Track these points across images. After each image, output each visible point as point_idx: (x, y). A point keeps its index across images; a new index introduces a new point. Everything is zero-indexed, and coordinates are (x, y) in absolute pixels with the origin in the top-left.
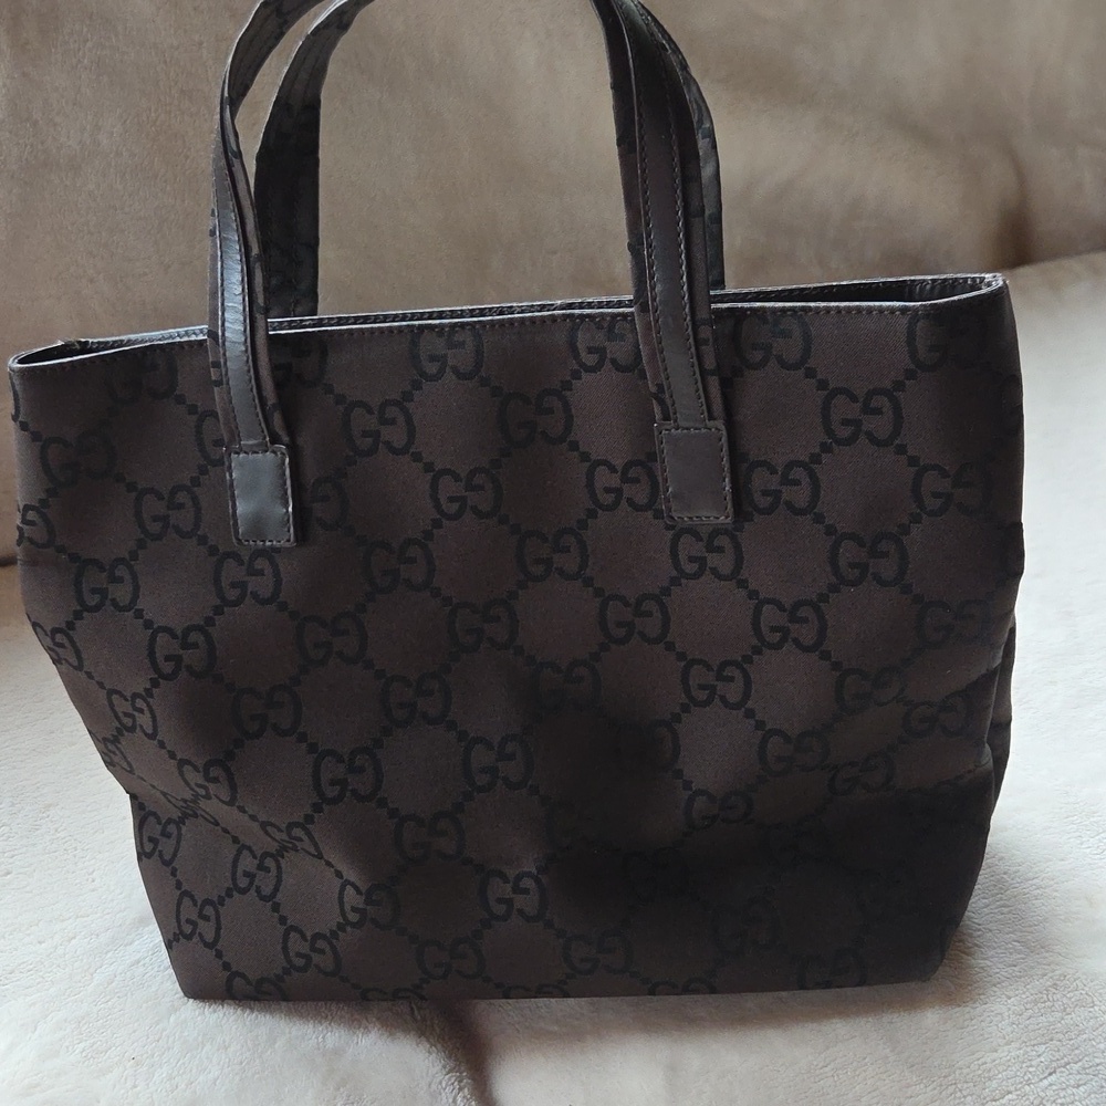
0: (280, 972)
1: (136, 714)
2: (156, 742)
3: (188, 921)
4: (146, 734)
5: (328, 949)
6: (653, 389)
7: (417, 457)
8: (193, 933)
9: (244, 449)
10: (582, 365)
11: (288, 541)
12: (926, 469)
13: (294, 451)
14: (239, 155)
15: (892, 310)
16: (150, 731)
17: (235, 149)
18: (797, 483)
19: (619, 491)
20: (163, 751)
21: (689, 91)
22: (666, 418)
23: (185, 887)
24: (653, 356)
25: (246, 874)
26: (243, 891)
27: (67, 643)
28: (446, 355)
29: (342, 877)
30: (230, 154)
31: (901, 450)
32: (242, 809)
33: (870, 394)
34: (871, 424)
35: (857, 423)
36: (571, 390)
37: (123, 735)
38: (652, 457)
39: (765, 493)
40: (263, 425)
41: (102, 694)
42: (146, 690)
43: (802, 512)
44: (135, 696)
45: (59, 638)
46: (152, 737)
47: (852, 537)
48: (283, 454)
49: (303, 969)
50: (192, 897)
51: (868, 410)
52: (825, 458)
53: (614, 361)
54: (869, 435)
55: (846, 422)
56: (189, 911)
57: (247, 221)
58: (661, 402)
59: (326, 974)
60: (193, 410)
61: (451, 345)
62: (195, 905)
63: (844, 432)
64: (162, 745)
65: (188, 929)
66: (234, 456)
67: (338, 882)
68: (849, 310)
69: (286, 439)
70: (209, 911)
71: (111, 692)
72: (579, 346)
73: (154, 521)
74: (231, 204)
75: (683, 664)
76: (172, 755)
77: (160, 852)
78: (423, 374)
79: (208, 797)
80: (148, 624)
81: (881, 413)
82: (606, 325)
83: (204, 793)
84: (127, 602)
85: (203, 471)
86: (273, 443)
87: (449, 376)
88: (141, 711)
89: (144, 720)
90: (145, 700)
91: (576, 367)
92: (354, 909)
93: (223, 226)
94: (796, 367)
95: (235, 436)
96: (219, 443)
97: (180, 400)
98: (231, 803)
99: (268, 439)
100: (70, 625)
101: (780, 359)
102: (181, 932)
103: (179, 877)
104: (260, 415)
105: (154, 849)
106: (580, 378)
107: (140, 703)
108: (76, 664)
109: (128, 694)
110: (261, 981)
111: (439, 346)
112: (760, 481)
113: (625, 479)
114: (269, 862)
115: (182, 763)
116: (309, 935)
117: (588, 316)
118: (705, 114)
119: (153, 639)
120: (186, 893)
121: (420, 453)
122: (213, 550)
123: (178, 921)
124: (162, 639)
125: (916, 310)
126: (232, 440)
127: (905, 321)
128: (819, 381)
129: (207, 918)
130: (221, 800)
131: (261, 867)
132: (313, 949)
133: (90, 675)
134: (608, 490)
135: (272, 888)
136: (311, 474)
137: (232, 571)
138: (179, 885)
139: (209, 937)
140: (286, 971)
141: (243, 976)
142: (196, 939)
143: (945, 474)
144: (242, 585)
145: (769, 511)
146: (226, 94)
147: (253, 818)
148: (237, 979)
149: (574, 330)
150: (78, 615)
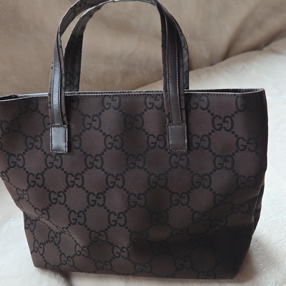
0: (59, 264)
1: (24, 195)
2: (29, 203)
3: (36, 247)
4: (26, 200)
5: (71, 260)
6: (167, 114)
7: (101, 131)
8: (37, 251)
9: (56, 126)
10: (147, 107)
11: (66, 151)
12: (240, 138)
13: (69, 127)
14: (61, 47)
15: (232, 95)
16: (27, 200)
17: (60, 45)
18: (205, 141)
19: (155, 143)
20: (31, 205)
21: (182, 37)
22: (170, 122)
23: (36, 238)
24: (167, 104)
25: (52, 237)
26: (51, 242)
27: (5, 176)
28: (111, 103)
29: (76, 242)
30: (59, 46)
31: (233, 133)
32: (51, 222)
33: (225, 117)
34: (225, 125)
35: (221, 125)
36: (144, 114)
37: (20, 200)
38: (165, 133)
39: (196, 143)
40: (61, 119)
41: (15, 189)
42: (26, 189)
43: (206, 149)
44: (23, 190)
45: (3, 174)
46: (28, 201)
47: (219, 156)
48: (66, 128)
49: (65, 264)
50: (38, 241)
51: (224, 121)
52: (213, 134)
53: (156, 107)
54: (225, 128)
55: (218, 125)
56: (37, 245)
57: (62, 65)
58: (169, 118)
59: (71, 266)
60: (42, 115)
61: (113, 100)
62: (38, 243)
63: (218, 127)
64: (30, 203)
65: (36, 250)
66: (53, 128)
67: (75, 243)
68: (220, 94)
69: (67, 124)
70: (42, 246)
71: (17, 189)
72: (147, 102)
73: (30, 144)
74: (58, 60)
75: (171, 194)
76: (33, 206)
77: (30, 228)
78: (105, 108)
79: (42, 218)
80: (27, 172)
81: (228, 122)
82: (154, 97)
83: (41, 217)
84: (22, 166)
85: (44, 131)
86: (64, 124)
87: (112, 109)
88: (25, 194)
89: (26, 196)
90: (26, 192)
91: (146, 108)
92: (79, 251)
93: (55, 66)
94: (205, 109)
95: (53, 122)
96: (49, 124)
97: (39, 112)
98: (48, 220)
99: (62, 123)
100: (6, 171)
101: (201, 107)
102: (35, 250)
103: (35, 235)
104: (61, 116)
105: (29, 227)
106: (147, 111)
107: (25, 192)
108: (8, 181)
109: (22, 190)
110: (54, 266)
111: (110, 100)
112: (195, 140)
113: (158, 140)
114: (58, 235)
115: (36, 209)
116: (67, 256)
117: (150, 94)
118: (186, 44)
119: (28, 176)
120: (36, 240)
121: (102, 130)
122: (45, 153)
123: (34, 247)
124: (31, 176)
125: (238, 95)
126: (52, 123)
127: (235, 98)
128: (211, 113)
129: (41, 248)
130: (45, 219)
131: (56, 236)
132: (68, 259)
133: (11, 184)
134: (152, 143)
135: (58, 242)
136: (73, 134)
137: (50, 159)
138: (34, 238)
139: (41, 253)
140: (61, 264)
141: (50, 264)
142: (38, 253)
143: (245, 140)
144: (52, 163)
145: (197, 149)
146: (59, 31)
147: (54, 224)
148: (48, 265)
149: (146, 98)
150: (8, 169)
